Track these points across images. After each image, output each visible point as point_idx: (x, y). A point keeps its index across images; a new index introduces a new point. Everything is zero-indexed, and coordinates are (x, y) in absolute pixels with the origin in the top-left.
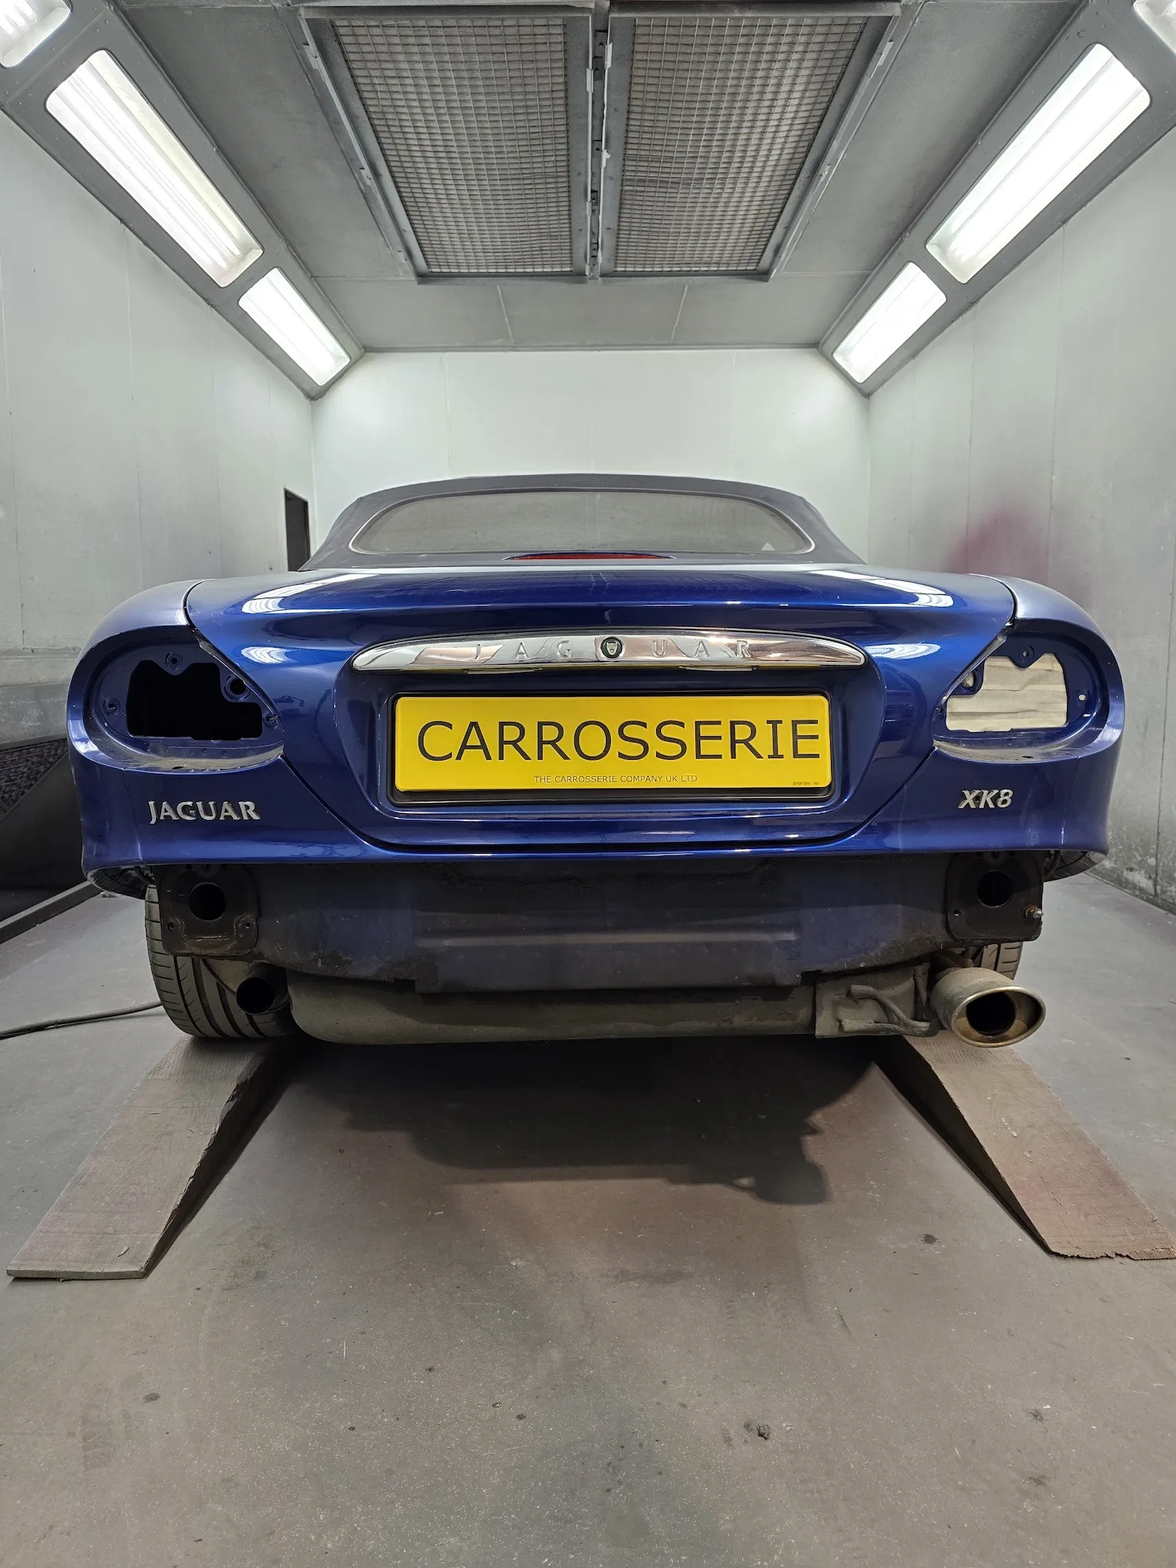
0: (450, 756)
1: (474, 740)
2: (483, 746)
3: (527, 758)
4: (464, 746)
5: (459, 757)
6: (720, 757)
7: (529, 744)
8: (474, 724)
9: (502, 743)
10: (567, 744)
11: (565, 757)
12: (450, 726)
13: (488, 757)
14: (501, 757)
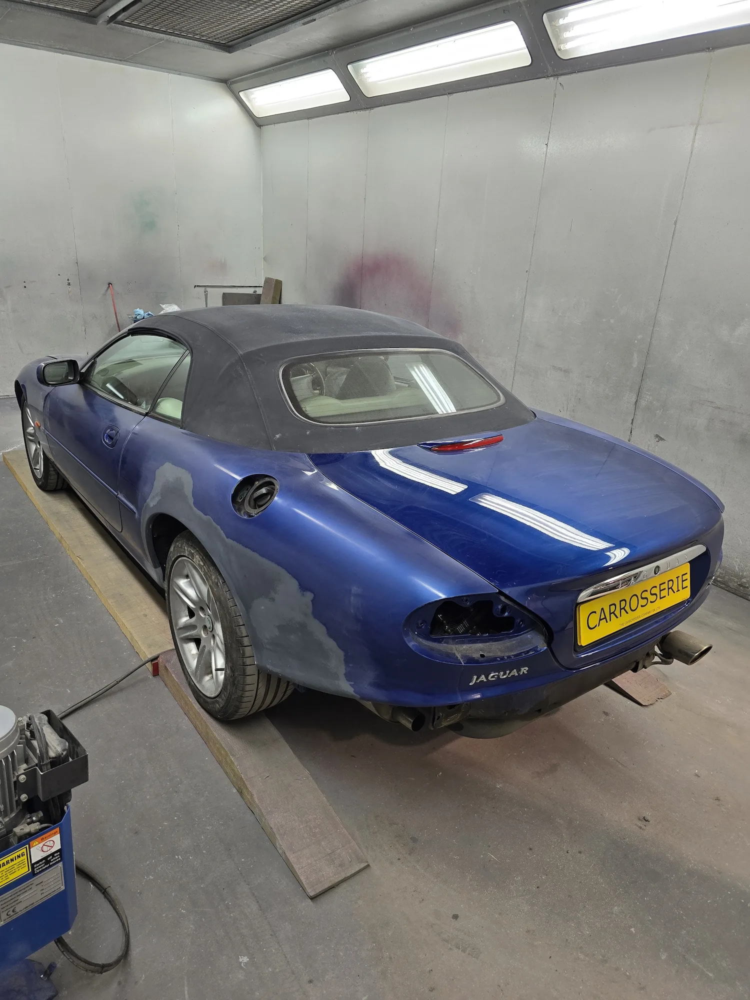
0: (596, 626)
1: (603, 617)
2: (605, 618)
3: (617, 617)
4: (600, 620)
5: (599, 626)
6: (665, 596)
7: (617, 613)
8: (602, 609)
9: (610, 614)
10: (627, 608)
11: (627, 613)
12: (595, 612)
13: (607, 622)
14: (610, 621)
